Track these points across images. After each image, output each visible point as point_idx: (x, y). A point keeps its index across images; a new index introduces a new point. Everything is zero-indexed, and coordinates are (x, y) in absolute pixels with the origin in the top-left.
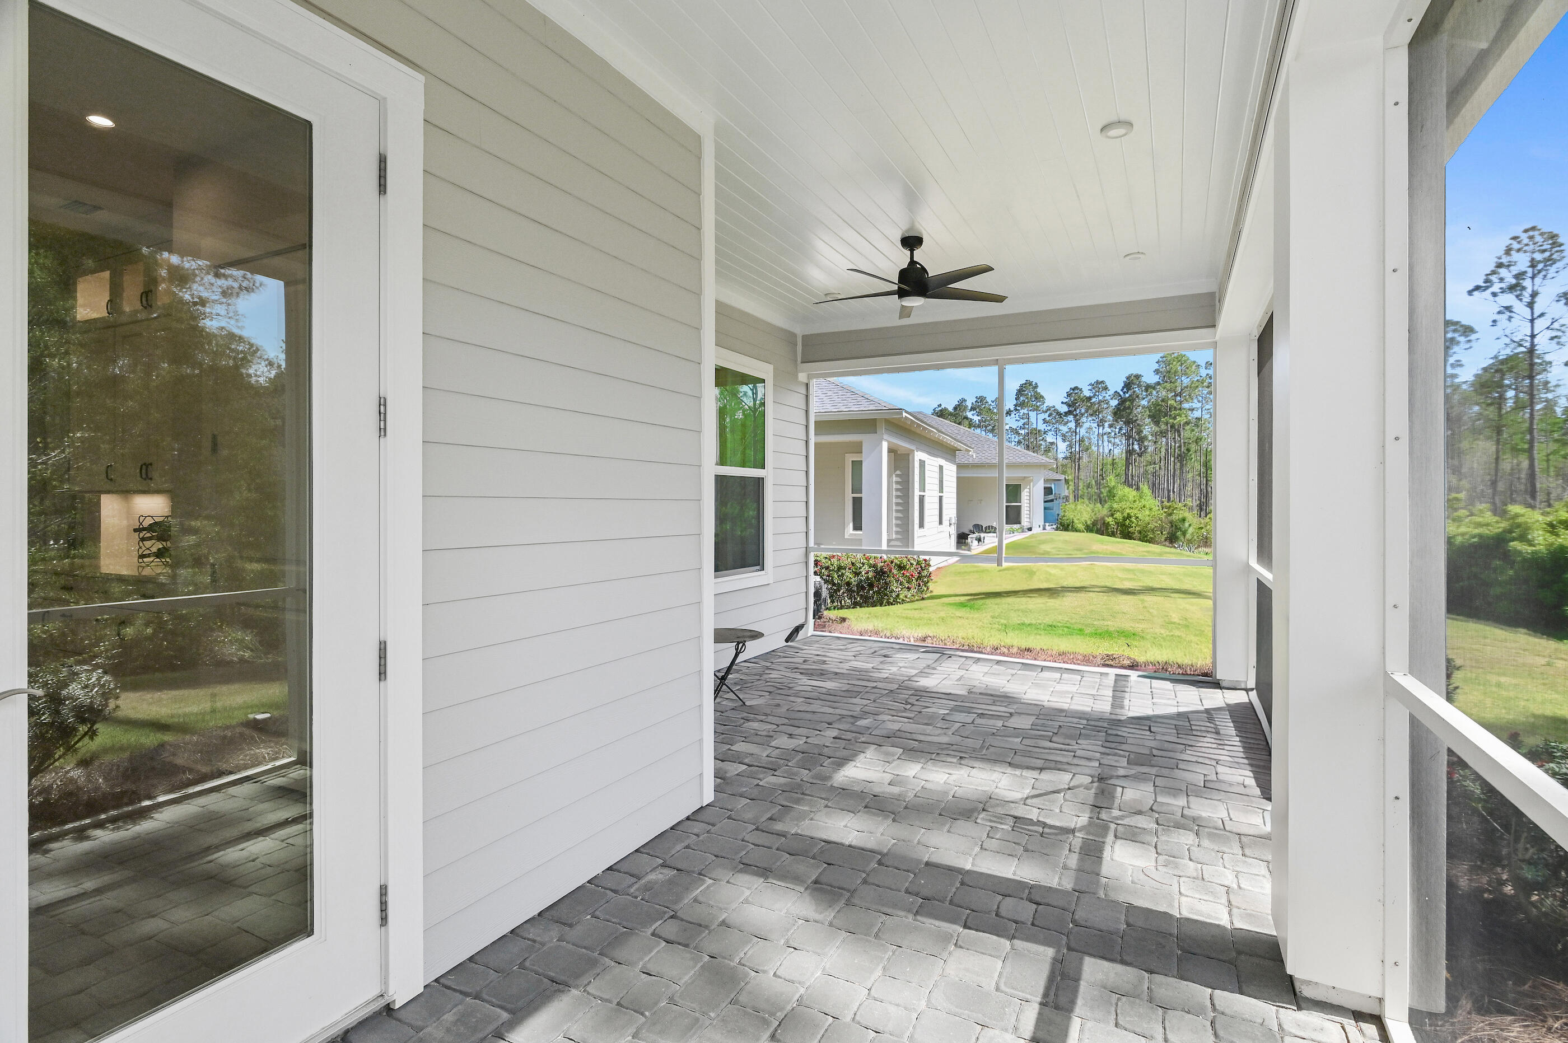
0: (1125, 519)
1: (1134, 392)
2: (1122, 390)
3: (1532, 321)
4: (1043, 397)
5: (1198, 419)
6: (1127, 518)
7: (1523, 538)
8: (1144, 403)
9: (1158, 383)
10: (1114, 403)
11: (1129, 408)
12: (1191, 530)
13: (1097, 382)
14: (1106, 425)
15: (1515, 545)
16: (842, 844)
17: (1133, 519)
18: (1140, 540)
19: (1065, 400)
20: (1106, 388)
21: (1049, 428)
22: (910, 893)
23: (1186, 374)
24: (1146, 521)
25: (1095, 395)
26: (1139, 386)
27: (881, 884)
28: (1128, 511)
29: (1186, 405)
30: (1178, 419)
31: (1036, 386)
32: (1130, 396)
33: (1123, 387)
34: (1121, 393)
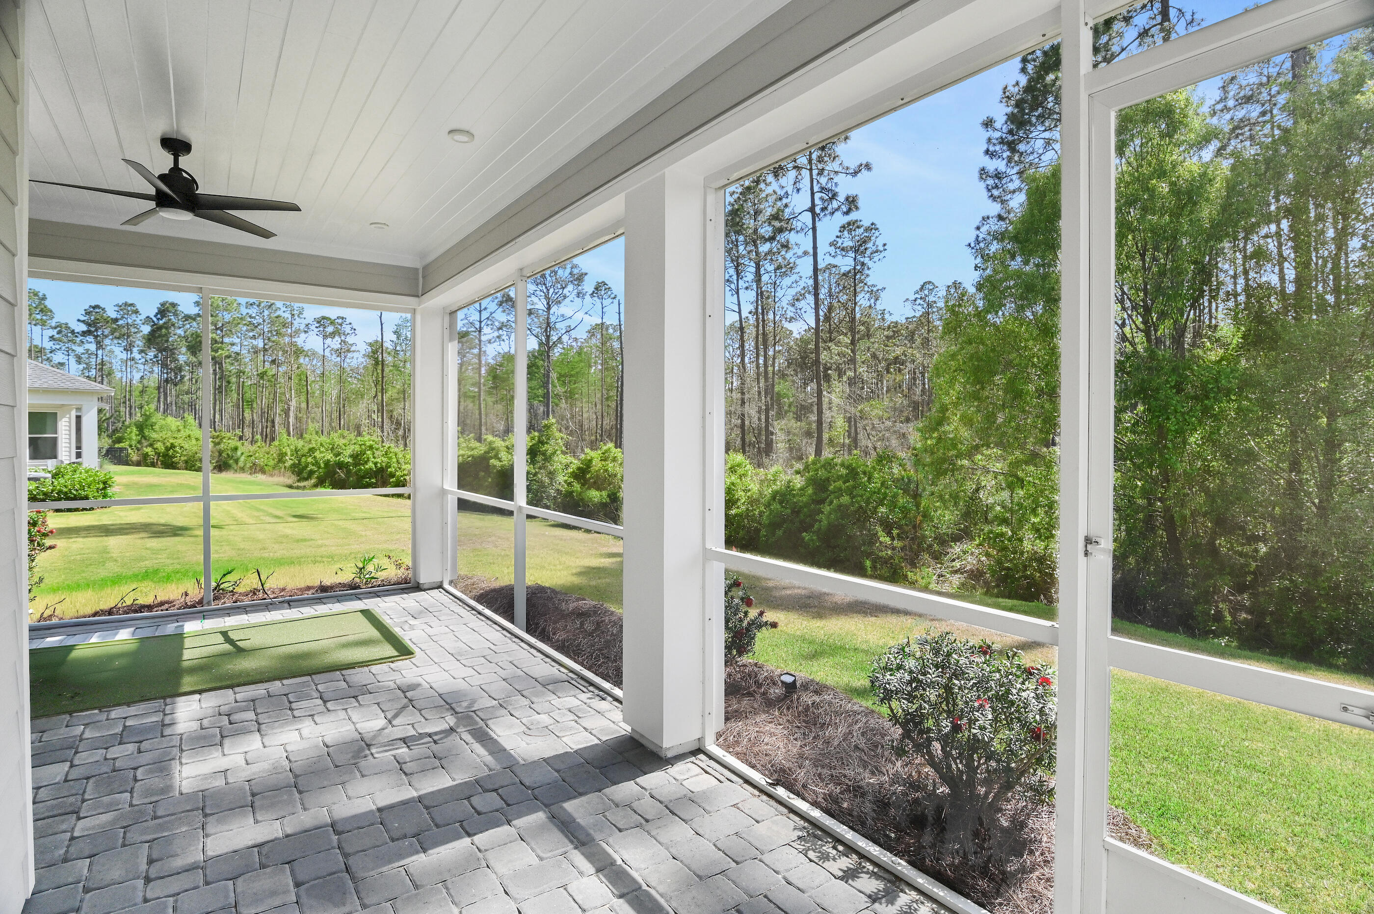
0: (167, 449)
1: (170, 320)
2: (155, 316)
3: (480, 311)
4: (51, 311)
5: (238, 354)
6: (171, 448)
7: (496, 457)
8: (180, 332)
9: (198, 315)
10: (146, 329)
11: (166, 335)
12: (242, 458)
13: (126, 304)
14: (135, 350)
15: (493, 462)
16: (276, 839)
17: (177, 449)
18: (186, 469)
19: (83, 318)
20: (136, 312)
21: (58, 347)
22: (398, 839)
23: (226, 310)
24: (194, 451)
25: (123, 317)
26: (176, 314)
27: (365, 848)
28: (171, 441)
29: (226, 340)
30: (220, 352)
31: (44, 298)
32: (165, 323)
33: (157, 314)
34: (155, 319)
